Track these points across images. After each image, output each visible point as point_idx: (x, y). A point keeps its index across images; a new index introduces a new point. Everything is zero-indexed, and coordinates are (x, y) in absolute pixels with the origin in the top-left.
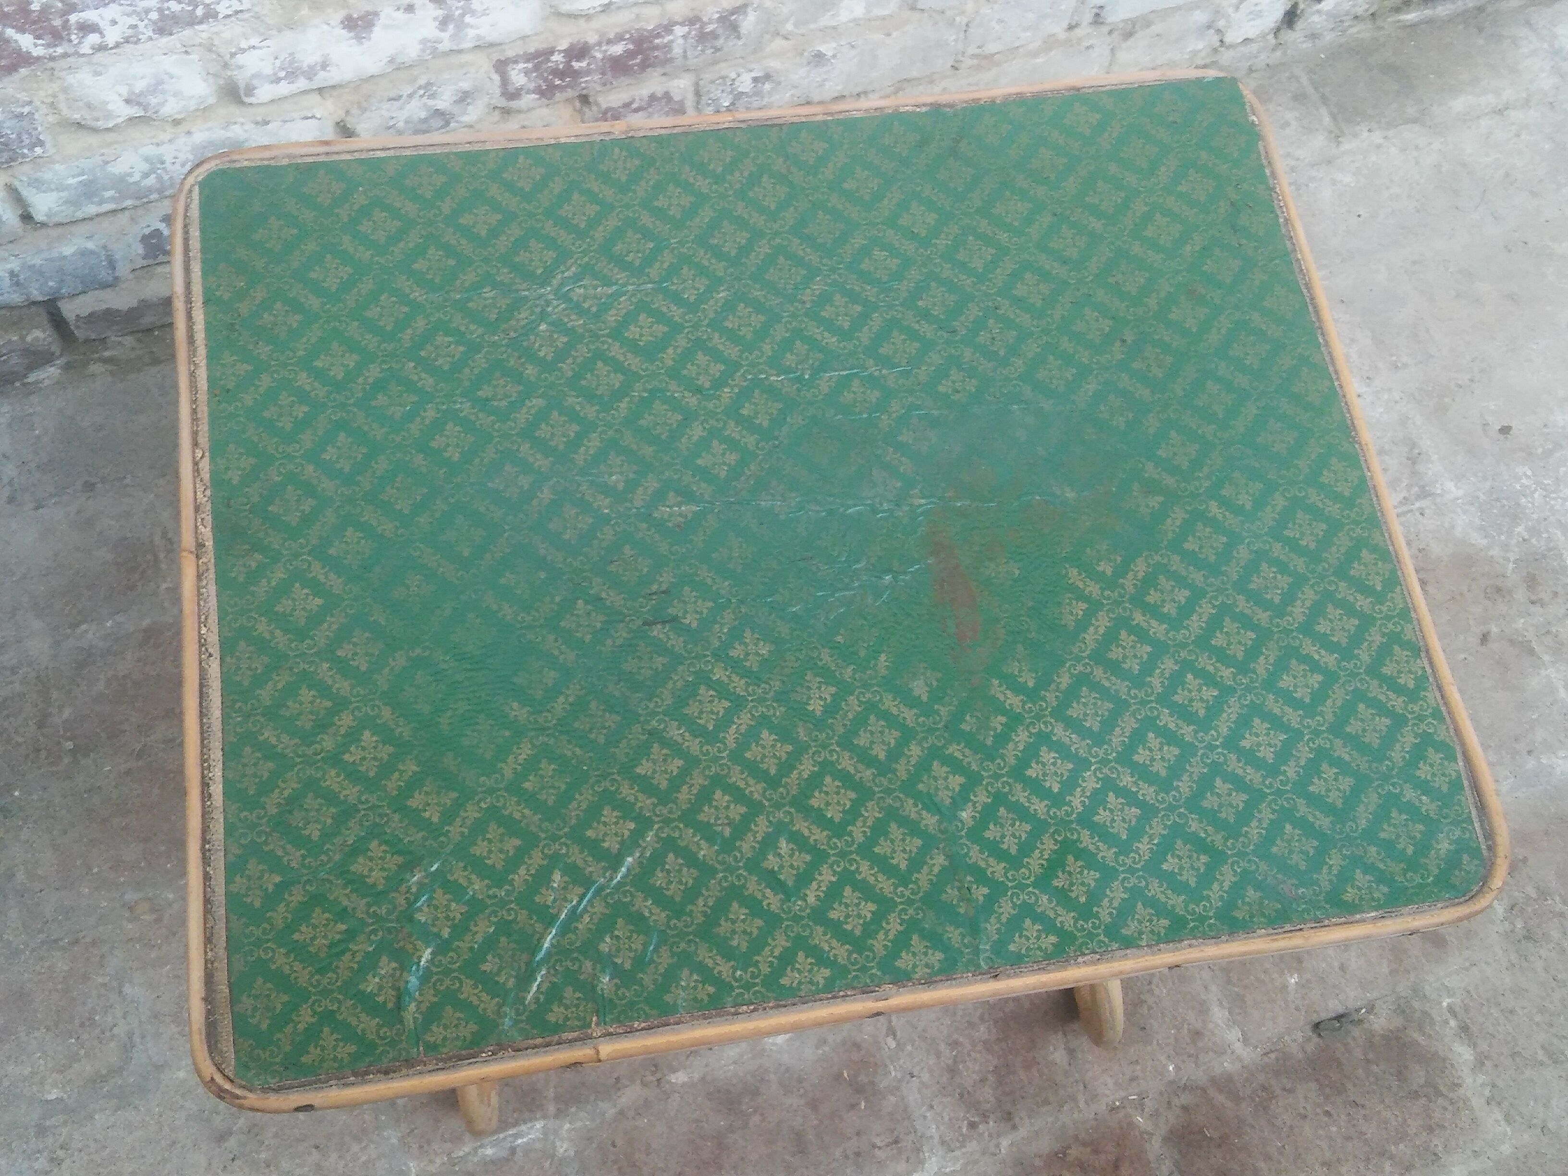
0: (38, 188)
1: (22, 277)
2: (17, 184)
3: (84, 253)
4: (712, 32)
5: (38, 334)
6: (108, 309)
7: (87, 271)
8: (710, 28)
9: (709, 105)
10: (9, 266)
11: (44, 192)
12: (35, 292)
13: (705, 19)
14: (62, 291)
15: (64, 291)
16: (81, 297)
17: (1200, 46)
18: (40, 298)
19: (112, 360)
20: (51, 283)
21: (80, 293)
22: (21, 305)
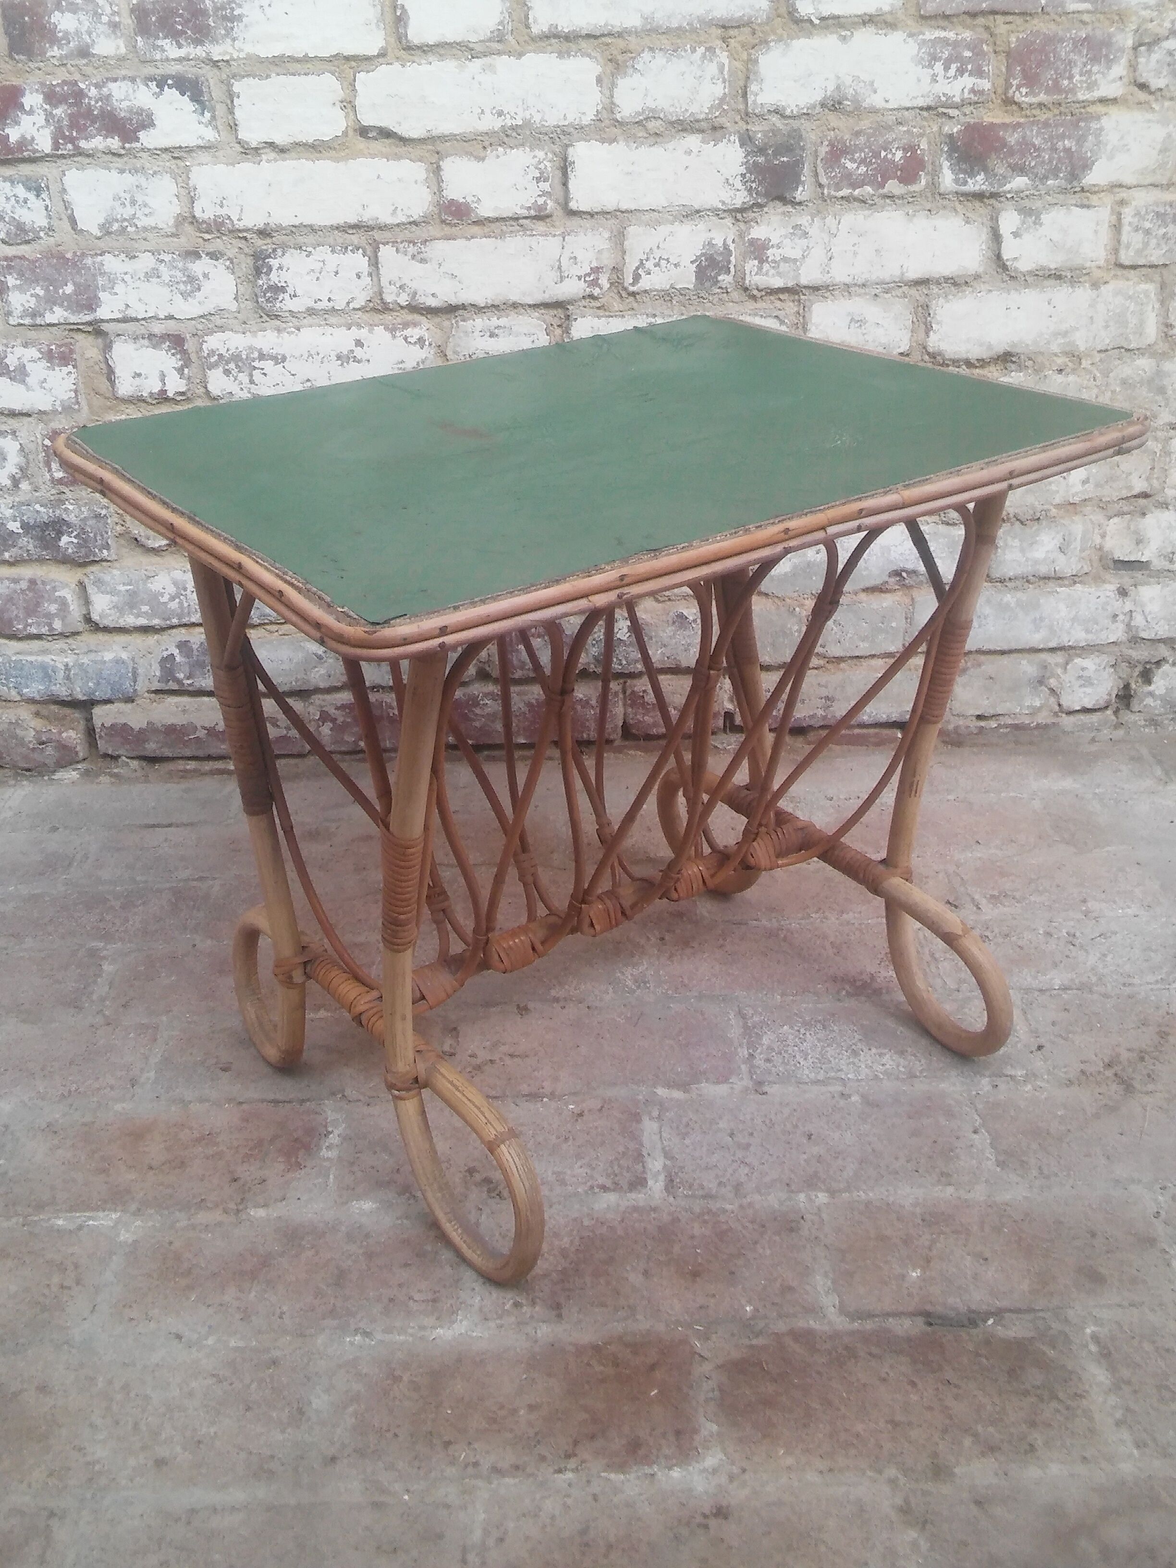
0: (99, 588)
1: (72, 672)
2: (86, 581)
3: (118, 661)
5: (72, 733)
6: (125, 725)
7: (117, 679)
9: (594, 645)
10: (65, 660)
11: (102, 593)
12: (78, 689)
14: (97, 694)
15: (98, 695)
16: (108, 706)
17: (1037, 703)
18: (81, 697)
19: (116, 776)
20: (90, 684)
21: (109, 701)
22: (66, 699)
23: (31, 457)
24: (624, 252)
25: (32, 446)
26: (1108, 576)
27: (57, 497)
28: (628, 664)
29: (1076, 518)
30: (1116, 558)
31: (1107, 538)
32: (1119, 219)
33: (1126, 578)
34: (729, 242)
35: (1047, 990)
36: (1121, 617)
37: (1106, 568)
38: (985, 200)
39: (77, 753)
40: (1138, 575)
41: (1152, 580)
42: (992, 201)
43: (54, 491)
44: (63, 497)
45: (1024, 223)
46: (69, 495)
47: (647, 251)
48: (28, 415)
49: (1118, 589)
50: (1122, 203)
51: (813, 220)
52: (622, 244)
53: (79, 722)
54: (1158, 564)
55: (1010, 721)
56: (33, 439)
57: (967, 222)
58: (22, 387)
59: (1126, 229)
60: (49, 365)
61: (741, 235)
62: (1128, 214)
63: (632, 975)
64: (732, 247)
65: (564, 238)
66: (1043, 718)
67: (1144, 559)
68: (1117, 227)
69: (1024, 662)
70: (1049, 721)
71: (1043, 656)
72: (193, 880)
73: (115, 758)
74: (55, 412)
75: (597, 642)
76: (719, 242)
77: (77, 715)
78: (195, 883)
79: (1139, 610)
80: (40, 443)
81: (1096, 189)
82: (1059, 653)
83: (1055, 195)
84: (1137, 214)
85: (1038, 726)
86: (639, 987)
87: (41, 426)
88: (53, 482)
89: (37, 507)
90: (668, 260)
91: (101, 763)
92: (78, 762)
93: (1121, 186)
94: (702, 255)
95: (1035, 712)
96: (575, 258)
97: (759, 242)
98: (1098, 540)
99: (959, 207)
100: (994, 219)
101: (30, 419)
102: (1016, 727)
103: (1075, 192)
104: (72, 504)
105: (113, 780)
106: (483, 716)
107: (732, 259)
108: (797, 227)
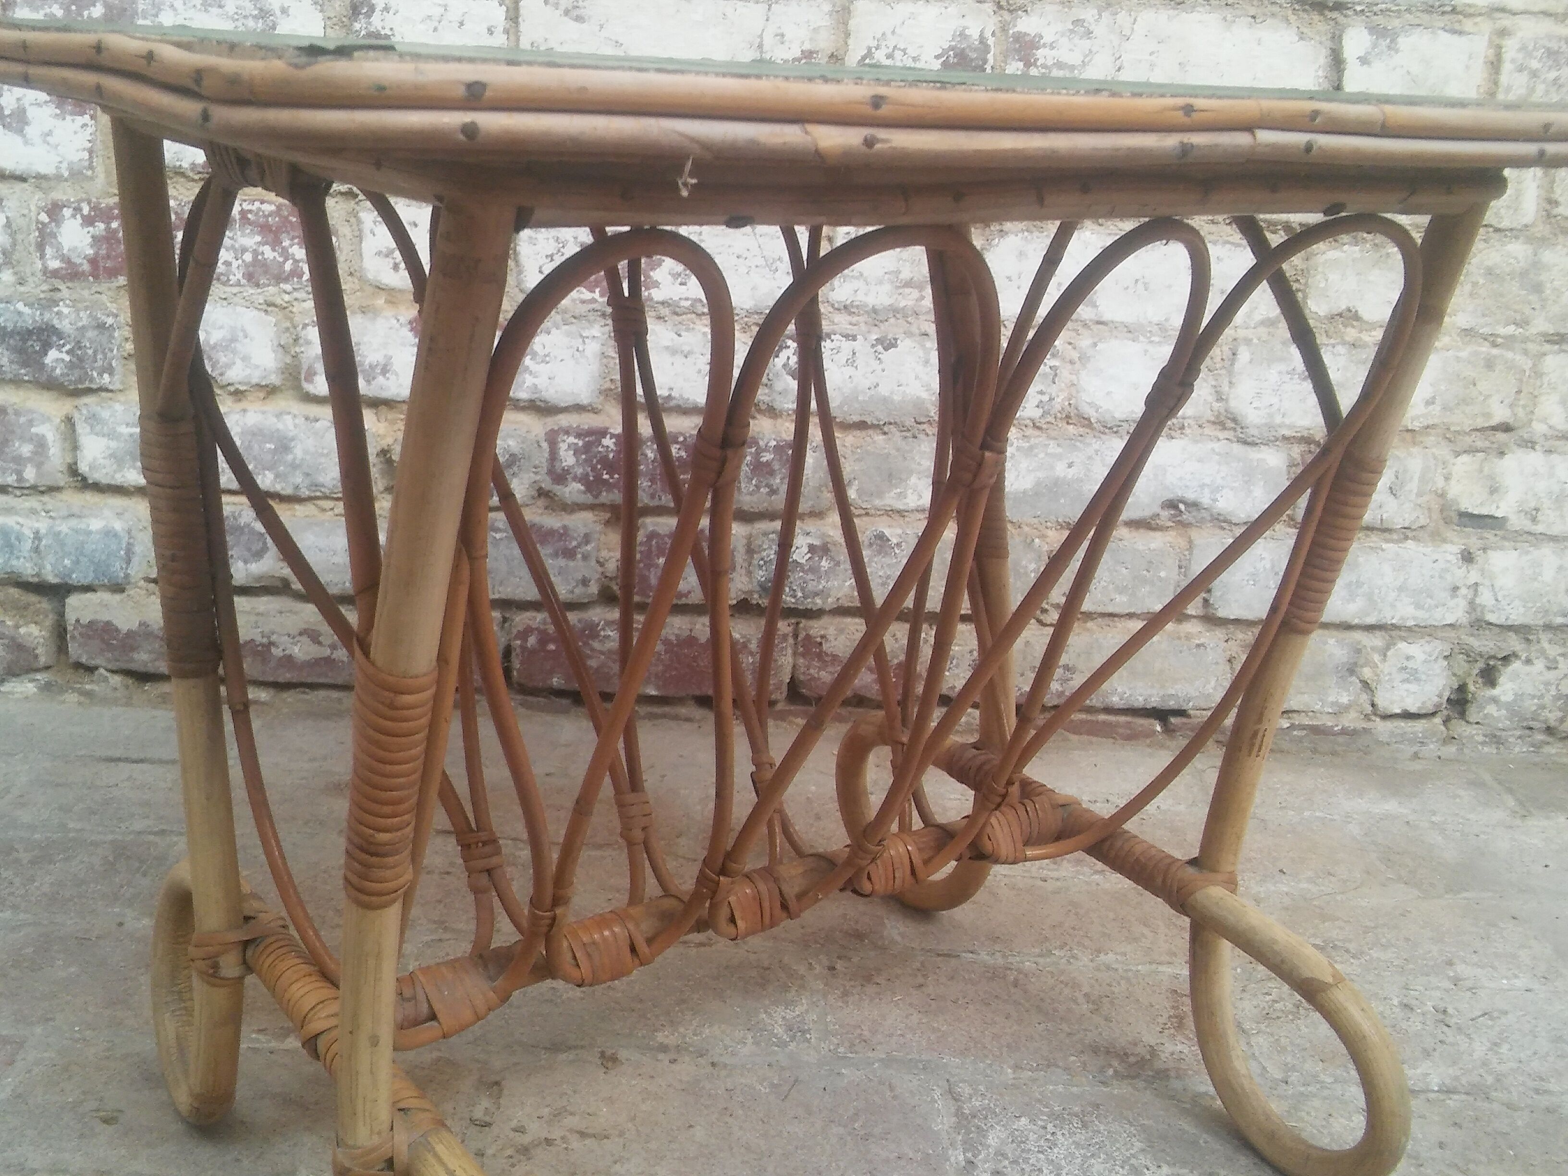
0: (92, 427)
1: (44, 542)
2: (76, 416)
3: (109, 533)
4: (768, 464)
5: (34, 630)
6: (108, 623)
7: (103, 557)
8: (767, 457)
9: (760, 567)
10: (36, 525)
11: (97, 434)
12: (49, 567)
13: (761, 443)
14: (74, 576)
15: (76, 578)
16: (89, 595)
17: (1345, 699)
18: (52, 579)
19: (89, 694)
20: (67, 562)
21: (88, 588)
22: (31, 580)
23: (19, 237)
24: (848, 35)
25: (21, 222)
26: (1449, 534)
27: (48, 295)
28: (805, 597)
29: (1415, 450)
30: (1463, 510)
31: (1453, 482)
32: (1499, 56)
33: (1472, 539)
34: (988, 34)
35: (1423, 1091)
36: (1463, 591)
37: (1447, 521)
38: (1327, 12)
39: (36, 656)
40: (1489, 535)
41: (1506, 544)
42: (1335, 14)
43: (45, 287)
44: (58, 295)
45: (1375, 46)
46: (65, 293)
47: (879, 36)
48: (22, 179)
49: (1462, 553)
50: (1503, 33)
51: (1100, 15)
52: (846, 24)
53: (47, 616)
54: (1516, 522)
55: (1307, 722)
56: (26, 212)
57: (1301, 39)
58: (18, 139)
59: (1507, 67)
60: (58, 111)
61: (1004, 29)
62: (1510, 47)
63: (784, 1018)
64: (991, 41)
65: (770, 6)
66: (1351, 721)
67: (1499, 514)
68: (1495, 65)
69: (1332, 641)
70: (1361, 724)
71: (1358, 635)
72: (150, 833)
73: (91, 670)
74: (59, 178)
75: (765, 562)
76: (974, 33)
77: (44, 604)
78: (151, 838)
79: (1487, 582)
80: (34, 218)
81: (1472, 11)
82: (1378, 633)
83: (1419, 14)
84: (1523, 48)
85: (1344, 732)
86: (793, 1039)
87: (39, 195)
88: (45, 274)
89: (20, 306)
90: (904, 51)
91: (70, 674)
92: (37, 670)
93: (1503, 10)
94: (952, 48)
95: (1340, 711)
96: (783, 35)
97: (1027, 39)
98: (1440, 483)
99: (1292, 18)
100: (1337, 39)
101: (25, 185)
102: (1315, 730)
103: (1443, 13)
104: (68, 306)
105: (82, 699)
106: (602, 653)
107: (990, 57)
108: (1077, 22)
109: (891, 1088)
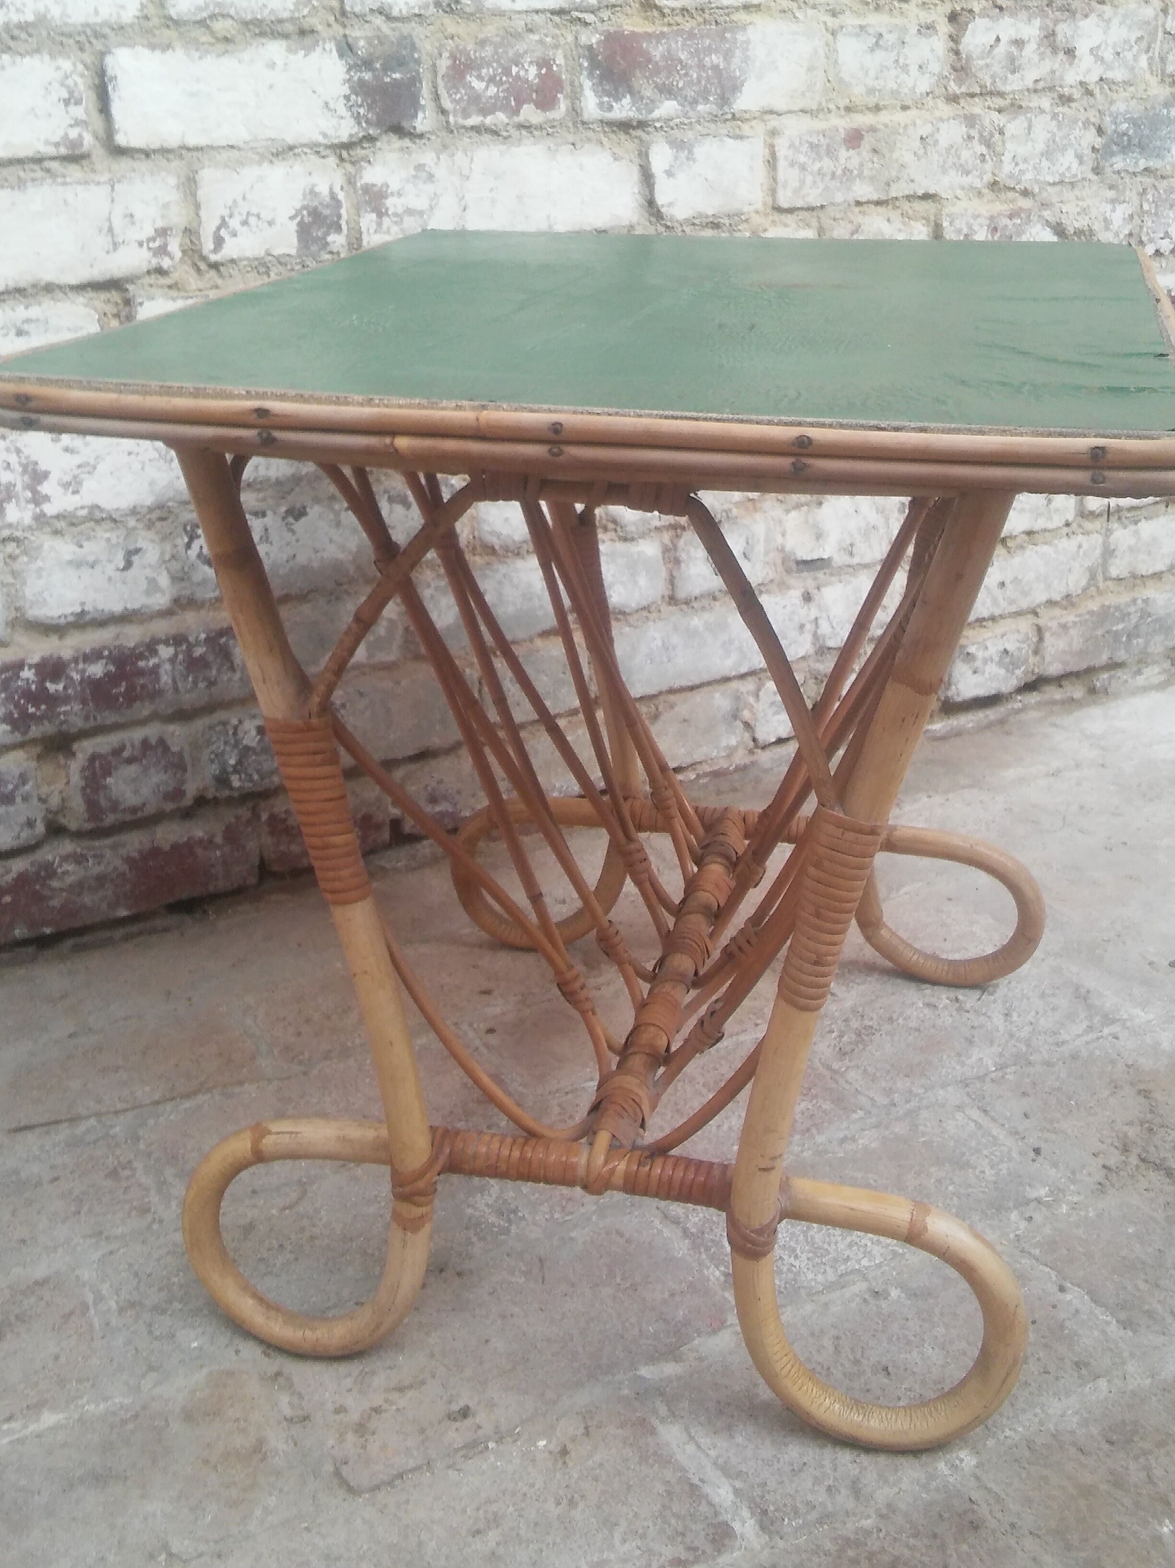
4: (202, 658)
8: (199, 651)
9: (212, 761)
13: (191, 639)
17: (733, 742)
24: (197, 206)
26: (792, 581)
28: (262, 779)
29: (758, 516)
30: (799, 558)
31: (788, 537)
32: (773, 154)
33: (807, 581)
34: (337, 189)
36: (808, 627)
37: (788, 571)
38: (631, 131)
40: (820, 575)
41: (833, 579)
42: (639, 133)
45: (676, 158)
47: (230, 203)
49: (803, 595)
50: (774, 133)
51: (438, 158)
52: (194, 195)
54: (840, 559)
55: (707, 768)
57: (615, 159)
59: (782, 164)
61: (351, 181)
62: (782, 146)
63: (487, 1205)
64: (341, 196)
65: (113, 187)
66: (741, 758)
67: (825, 557)
68: (772, 162)
69: (717, 695)
70: (747, 760)
71: (734, 685)
75: (216, 755)
76: (323, 189)
79: (824, 615)
81: (747, 116)
82: (750, 678)
83: (706, 124)
84: (792, 146)
85: (738, 769)
86: (510, 1221)
90: (258, 216)
93: (771, 112)
94: (304, 207)
95: (731, 751)
96: (132, 216)
97: (375, 189)
98: (779, 540)
99: (605, 140)
100: (644, 155)
102: (717, 774)
103: (726, 120)
106: (62, 890)
107: (343, 212)
108: (419, 167)
109: (620, 1234)
